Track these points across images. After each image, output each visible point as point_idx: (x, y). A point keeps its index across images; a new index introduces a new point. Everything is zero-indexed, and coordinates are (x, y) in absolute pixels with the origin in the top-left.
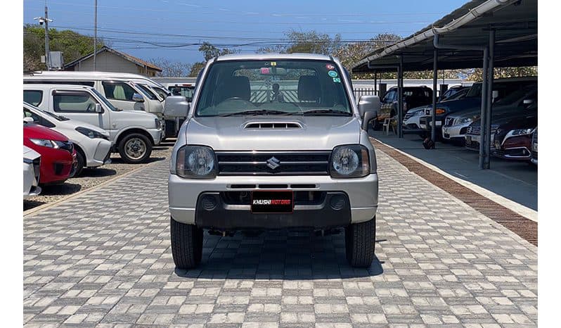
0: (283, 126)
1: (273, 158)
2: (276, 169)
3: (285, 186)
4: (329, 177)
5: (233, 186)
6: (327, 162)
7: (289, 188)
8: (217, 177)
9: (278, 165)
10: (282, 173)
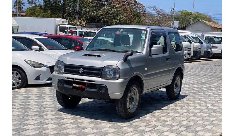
1: (81, 68)
2: (82, 73)
3: (84, 80)
4: (101, 78)
5: (68, 78)
6: (100, 72)
7: (85, 81)
8: (64, 74)
9: (82, 71)
10: (84, 75)
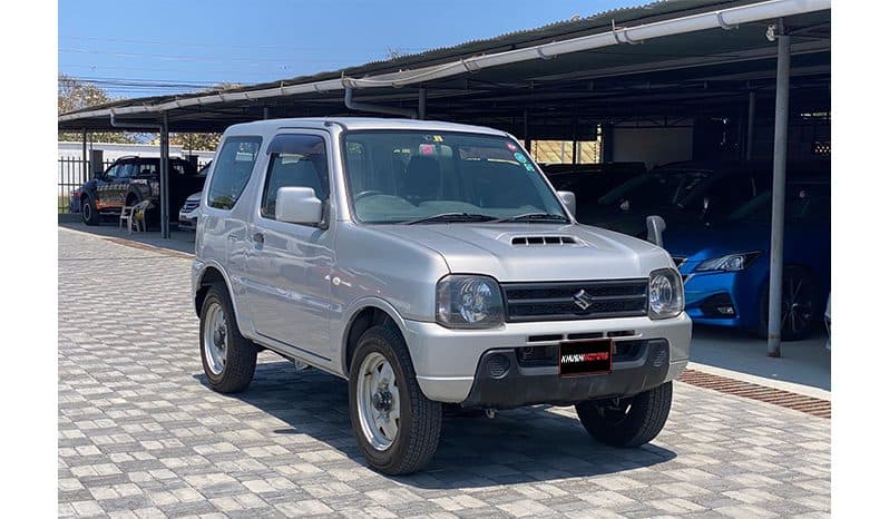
0: (555, 240)
1: (583, 293)
3: (600, 334)
4: (647, 318)
5: (532, 338)
6: (645, 295)
7: (605, 338)
8: (506, 324)
9: (589, 304)
